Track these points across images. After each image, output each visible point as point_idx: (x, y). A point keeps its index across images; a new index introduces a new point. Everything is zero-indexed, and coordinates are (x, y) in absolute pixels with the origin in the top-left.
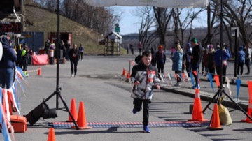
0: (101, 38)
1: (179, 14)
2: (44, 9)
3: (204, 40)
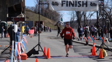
0: (55, 23)
1: (85, 14)
2: (33, 12)
3: (95, 24)
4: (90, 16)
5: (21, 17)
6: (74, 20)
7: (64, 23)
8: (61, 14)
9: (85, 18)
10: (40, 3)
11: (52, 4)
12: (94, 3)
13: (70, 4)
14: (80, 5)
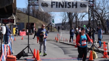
0: (47, 25)
1: (77, 15)
2: (24, 13)
3: (87, 25)
4: (81, 18)
6: (66, 22)
7: (56, 24)
8: (52, 16)
9: (76, 19)
10: (30, 4)
11: (42, 5)
12: (84, 4)
13: (59, 5)
14: (70, 6)
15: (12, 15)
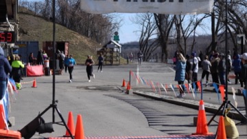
0: (99, 47)
1: (181, 21)
2: (39, 16)
3: (209, 48)
5: (5, 29)
6: (150, 38)
7: (123, 45)
8: (113, 22)
9: (178, 32)
15: (5, 21)
